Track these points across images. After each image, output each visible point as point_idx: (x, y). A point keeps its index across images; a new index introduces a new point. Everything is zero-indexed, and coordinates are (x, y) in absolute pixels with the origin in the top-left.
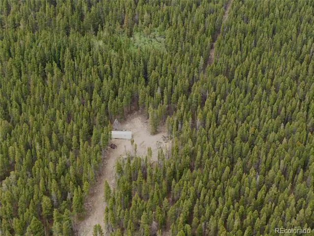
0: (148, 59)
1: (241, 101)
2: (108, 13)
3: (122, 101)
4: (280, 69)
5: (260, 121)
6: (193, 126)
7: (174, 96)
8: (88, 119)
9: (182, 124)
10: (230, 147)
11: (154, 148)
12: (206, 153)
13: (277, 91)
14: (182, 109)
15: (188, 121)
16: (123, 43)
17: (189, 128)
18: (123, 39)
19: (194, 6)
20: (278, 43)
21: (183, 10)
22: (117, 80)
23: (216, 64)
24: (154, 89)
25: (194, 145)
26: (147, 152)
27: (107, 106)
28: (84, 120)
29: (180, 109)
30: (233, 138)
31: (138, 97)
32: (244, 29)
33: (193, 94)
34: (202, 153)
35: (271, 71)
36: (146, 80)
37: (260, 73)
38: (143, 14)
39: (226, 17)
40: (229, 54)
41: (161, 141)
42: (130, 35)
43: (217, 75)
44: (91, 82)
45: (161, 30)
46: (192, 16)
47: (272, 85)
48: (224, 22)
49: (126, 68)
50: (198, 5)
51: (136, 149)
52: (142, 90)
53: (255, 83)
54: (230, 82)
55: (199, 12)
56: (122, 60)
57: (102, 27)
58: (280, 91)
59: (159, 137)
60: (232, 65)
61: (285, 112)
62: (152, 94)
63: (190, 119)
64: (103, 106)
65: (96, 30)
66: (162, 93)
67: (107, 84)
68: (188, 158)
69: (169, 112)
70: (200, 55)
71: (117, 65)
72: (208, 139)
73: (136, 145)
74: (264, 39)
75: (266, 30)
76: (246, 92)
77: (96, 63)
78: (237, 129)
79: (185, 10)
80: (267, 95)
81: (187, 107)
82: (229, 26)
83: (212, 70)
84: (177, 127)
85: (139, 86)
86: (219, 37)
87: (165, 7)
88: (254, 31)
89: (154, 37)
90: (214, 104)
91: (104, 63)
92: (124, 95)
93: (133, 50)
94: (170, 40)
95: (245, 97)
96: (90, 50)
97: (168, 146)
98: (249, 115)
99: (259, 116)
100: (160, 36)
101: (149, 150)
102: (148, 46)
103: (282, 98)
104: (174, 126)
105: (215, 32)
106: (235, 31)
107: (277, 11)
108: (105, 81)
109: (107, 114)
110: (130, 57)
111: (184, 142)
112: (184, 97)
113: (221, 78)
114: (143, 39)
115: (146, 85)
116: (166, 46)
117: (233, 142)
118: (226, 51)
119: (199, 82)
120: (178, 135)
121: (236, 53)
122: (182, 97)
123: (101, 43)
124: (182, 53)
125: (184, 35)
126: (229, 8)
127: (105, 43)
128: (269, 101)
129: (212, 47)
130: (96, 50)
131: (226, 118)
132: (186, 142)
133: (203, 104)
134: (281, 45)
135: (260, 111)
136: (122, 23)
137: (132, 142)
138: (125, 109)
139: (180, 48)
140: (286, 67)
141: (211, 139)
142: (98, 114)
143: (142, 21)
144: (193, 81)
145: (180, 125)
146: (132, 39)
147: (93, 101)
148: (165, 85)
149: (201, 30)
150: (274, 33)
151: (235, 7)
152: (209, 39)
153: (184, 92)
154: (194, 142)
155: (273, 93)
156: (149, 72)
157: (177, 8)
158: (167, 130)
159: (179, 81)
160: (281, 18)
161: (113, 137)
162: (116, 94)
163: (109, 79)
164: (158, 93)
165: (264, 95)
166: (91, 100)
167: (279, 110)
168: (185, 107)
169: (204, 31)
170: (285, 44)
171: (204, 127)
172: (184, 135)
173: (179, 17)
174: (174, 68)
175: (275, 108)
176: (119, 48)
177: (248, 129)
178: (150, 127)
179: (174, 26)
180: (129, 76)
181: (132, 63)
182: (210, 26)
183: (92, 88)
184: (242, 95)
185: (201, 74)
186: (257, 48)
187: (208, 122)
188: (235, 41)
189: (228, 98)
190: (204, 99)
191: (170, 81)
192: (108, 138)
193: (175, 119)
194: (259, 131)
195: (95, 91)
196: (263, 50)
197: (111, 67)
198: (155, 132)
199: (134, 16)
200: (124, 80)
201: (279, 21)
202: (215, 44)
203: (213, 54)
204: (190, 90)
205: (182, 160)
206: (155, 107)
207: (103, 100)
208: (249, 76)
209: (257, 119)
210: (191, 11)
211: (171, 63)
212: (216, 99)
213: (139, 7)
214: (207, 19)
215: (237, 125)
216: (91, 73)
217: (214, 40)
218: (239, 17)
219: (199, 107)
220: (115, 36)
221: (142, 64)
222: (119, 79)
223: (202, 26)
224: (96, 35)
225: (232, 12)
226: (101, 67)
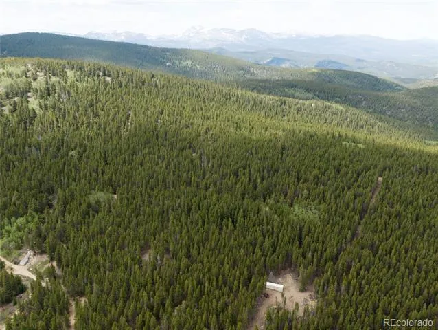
0: (304, 226)
1: (384, 275)
2: (275, 186)
3: (278, 258)
4: (424, 252)
5: (402, 297)
6: (338, 290)
7: (322, 261)
8: (249, 267)
9: (328, 287)
10: (372, 316)
11: (301, 303)
12: (348, 318)
13: (419, 272)
14: (329, 273)
15: (334, 285)
16: (284, 210)
17: (334, 292)
18: (285, 207)
19: (346, 188)
20: (422, 229)
21: (336, 190)
22: (276, 239)
23: (362, 238)
24: (306, 252)
25: (337, 308)
26: (294, 306)
27: (265, 260)
28: (246, 268)
29: (327, 272)
30: (375, 309)
31: (292, 256)
32: (390, 213)
33: (340, 262)
34: (345, 317)
35: (414, 253)
36: (301, 243)
37: (403, 252)
38: (303, 190)
39: (374, 201)
40: (375, 232)
41: (308, 298)
42: (291, 205)
43: (363, 249)
44: (256, 239)
45: (317, 204)
46: (344, 196)
47: (414, 265)
48: (371, 205)
49: (285, 231)
50: (349, 188)
51: (285, 302)
52: (296, 251)
53: (398, 261)
54: (374, 256)
55: (349, 194)
56: (282, 225)
57: (270, 196)
58: (423, 273)
59: (306, 295)
60: (377, 242)
61: (428, 293)
62: (304, 256)
63: (336, 283)
64: (263, 259)
65: (265, 198)
66: (313, 256)
67: (268, 242)
68: (331, 319)
69: (317, 274)
70: (348, 230)
71: (278, 227)
72: (351, 305)
73: (286, 299)
74: (408, 224)
75: (410, 215)
76: (389, 268)
77: (261, 224)
78: (379, 302)
79: (338, 191)
80: (410, 274)
81: (334, 272)
82: (376, 208)
83: (358, 243)
84: (323, 288)
85: (294, 247)
86: (366, 216)
87: (322, 187)
88: (398, 215)
89: (310, 210)
90: (358, 274)
91: (268, 225)
92: (281, 252)
93: (292, 217)
94: (324, 213)
95: (388, 272)
96: (258, 213)
97: (313, 304)
98: (391, 289)
99: (401, 292)
100: (315, 209)
101: (297, 304)
102: (306, 217)
103: (425, 279)
104: (321, 287)
105: (363, 211)
106: (381, 213)
107: (421, 201)
108: (267, 239)
109: (265, 267)
110: (289, 223)
111: (329, 304)
112: (332, 263)
113: (366, 252)
114: (301, 210)
115: (300, 247)
116: (320, 218)
117: (375, 313)
118: (372, 228)
119: (346, 252)
120: (323, 296)
121: (381, 231)
122: (330, 263)
123: (267, 209)
124: (333, 225)
125: (336, 211)
126: (377, 193)
127: (271, 208)
128: (411, 280)
129: (359, 224)
130: (263, 213)
131: (369, 288)
132: (331, 304)
133: (348, 272)
134: (424, 230)
135: (402, 288)
136: (285, 196)
137: (283, 295)
138: (280, 265)
139: (331, 221)
140: (429, 251)
141: (354, 305)
142: (258, 265)
143: (302, 195)
144: (340, 250)
145: (326, 287)
146: (292, 208)
147: (255, 255)
148: (316, 250)
149: (350, 208)
150: (417, 219)
151: (381, 193)
152: (357, 217)
153: (332, 259)
154: (338, 305)
155: (416, 273)
156: (303, 237)
157: (331, 190)
158: (314, 290)
159: (328, 249)
160: (424, 207)
161: (268, 287)
162: (274, 251)
163: (270, 238)
164: (309, 255)
165: (407, 274)
166: (253, 254)
167: (421, 291)
168: (331, 272)
169: (353, 210)
170: (428, 231)
171: (348, 293)
172: (330, 296)
173: (333, 196)
174: (325, 237)
175: (417, 288)
176: (281, 215)
177: (390, 303)
178: (300, 284)
179: (328, 203)
180: (286, 238)
181: (290, 228)
182: (358, 207)
183: (256, 243)
184: (384, 270)
185: (348, 246)
186: (401, 231)
187: (352, 289)
188: (381, 222)
189: (371, 270)
190: (349, 267)
191: (320, 247)
192: (264, 286)
193: (322, 281)
194: (402, 306)
195: (258, 246)
196: (407, 232)
197: (273, 229)
198: (303, 290)
199: (296, 190)
200: (282, 241)
201: (422, 210)
202: (362, 222)
203: (360, 229)
204: (337, 258)
205: (325, 320)
206: (306, 267)
207: (263, 255)
208: (392, 254)
209: (400, 295)
210: (343, 191)
211: (323, 232)
212: (361, 269)
213: (301, 185)
214: (357, 201)
215: (380, 297)
216: (256, 231)
217: (361, 218)
218: (385, 202)
219: (344, 274)
220: (279, 204)
221: (298, 229)
222: (278, 239)
223: (352, 205)
224: (264, 202)
225: (379, 197)
226: (265, 227)
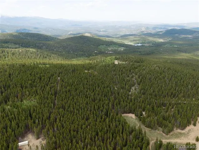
0: (31, 109)
1: (70, 116)
2: (11, 94)
3: (21, 129)
4: (81, 102)
5: (78, 122)
6: (54, 131)
7: (44, 121)
8: (6, 141)
9: (49, 132)
10: (70, 135)
11: (39, 145)
12: (61, 141)
13: (82, 110)
14: (48, 125)
15: (51, 129)
16: (19, 105)
17: (52, 132)
18: (19, 103)
19: (46, 86)
20: (78, 93)
21: (42, 88)
22: (18, 120)
23: (58, 105)
24: (35, 120)
25: (55, 139)
26: (36, 148)
27: (15, 133)
28: (4, 142)
29: (47, 125)
30: (70, 131)
31: (28, 125)
32: (66, 91)
33: (52, 118)
34: (59, 141)
35: (78, 103)
36: (31, 117)
37: (74, 105)
38: (26, 92)
39: (58, 88)
40: (62, 100)
41: (41, 141)
42: (22, 101)
43: (59, 109)
44: (6, 125)
45: (34, 97)
47: (79, 108)
48: (58, 90)
49: (22, 115)
50: (47, 85)
51: (31, 148)
52: (30, 122)
53: (74, 109)
54: (64, 111)
55: (48, 88)
56: (19, 112)
57: (9, 100)
58: (83, 110)
59: (40, 140)
60: (64, 104)
61: (86, 116)
62: (34, 122)
63: (52, 128)
64: (13, 133)
65: (6, 102)
66: (39, 121)
67: (13, 124)
68: (54, 144)
69: (43, 128)
70: (51, 103)
71: (17, 114)
72: (61, 135)
73: (31, 146)
74: (73, 93)
75: (73, 90)
76: (71, 113)
77: (7, 116)
78: (71, 128)
79: (43, 88)
80: (79, 112)
81: (50, 124)
82: (60, 91)
83: (57, 108)
84: (47, 133)
85: (29, 121)
86: (57, 95)
87: (35, 88)
88: (69, 91)
89: (32, 100)
90: (60, 120)
91: (11, 115)
92: (22, 126)
93: (24, 107)
94: (39, 100)
95: (71, 115)
96: (4, 111)
97: (44, 142)
98: (74, 121)
99: (78, 120)
100: (34, 99)
101: (37, 146)
102: (30, 104)
103: (84, 112)
104: (46, 133)
105: (56, 93)
106: (63, 92)
107: (76, 83)
108: (13, 122)
109: (16, 136)
110: (23, 110)
111: (51, 138)
112: (48, 120)
113: (61, 110)
114: (27, 102)
115: (31, 120)
116: (37, 103)
117: (70, 133)
118: (61, 99)
119: (53, 113)
120: (48, 137)
121: (65, 99)
122: (47, 121)
123: (9, 107)
124: (44, 104)
125: (44, 97)
126: (59, 85)
127: (11, 106)
128: (80, 114)
129: (55, 99)
130: (7, 111)
131: (66, 124)
132: (52, 138)
133: (56, 121)
134: (80, 94)
135: (77, 118)
136: (17, 97)
137: (29, 145)
138: (23, 132)
139: (43, 102)
140: (83, 101)
141: (62, 134)
142: (11, 137)
143: (26, 95)
144: (50, 113)
145: (48, 132)
146: (22, 103)
147: (8, 133)
148: (39, 118)
149: (50, 94)
150: (76, 90)
151: (61, 84)
152: (54, 97)
153: (48, 119)
154: (55, 137)
155: (81, 111)
156: (32, 114)
157: (39, 88)
158: (43, 135)
159: (45, 115)
160: (77, 85)
161: (19, 146)
162: (19, 127)
163: (15, 121)
164: (37, 121)
165: (78, 112)
166: (7, 132)
167: (84, 116)
168: (49, 124)
169: (51, 94)
170: (81, 93)
171: (58, 130)
172: (51, 135)
173: (41, 91)
174: (42, 110)
175: (82, 116)
176: (17, 107)
177: (75, 126)
178: (36, 136)
179: (39, 95)
180: (24, 118)
181: (24, 112)
182: (53, 92)
183: (7, 127)
184: (70, 114)
185: (53, 110)
186: (72, 96)
187: (59, 127)
188: (63, 95)
189: (65, 117)
190: (56, 119)
191: (41, 116)
192: (17, 146)
193: (46, 130)
194: (79, 126)
195: (8, 128)
196: (74, 96)
197: (15, 116)
198: (38, 138)
199: (22, 94)
200: (21, 120)
201: (77, 86)
202: (56, 98)
203: (56, 101)
204: (50, 117)
205: (52, 146)
206: (37, 128)
207: (13, 131)
208: (71, 107)
209: (77, 122)
210: (45, 88)
211: (40, 108)
212: (61, 118)
213: (24, 90)
214: (52, 90)
215: (70, 126)
216: (5, 120)
217: (55, 97)
218: (63, 87)
219: (55, 123)
220: (15, 103)
221: (28, 111)
222: (19, 120)
223: (50, 92)
224: (6, 104)
225: (60, 86)
226: (10, 117)
